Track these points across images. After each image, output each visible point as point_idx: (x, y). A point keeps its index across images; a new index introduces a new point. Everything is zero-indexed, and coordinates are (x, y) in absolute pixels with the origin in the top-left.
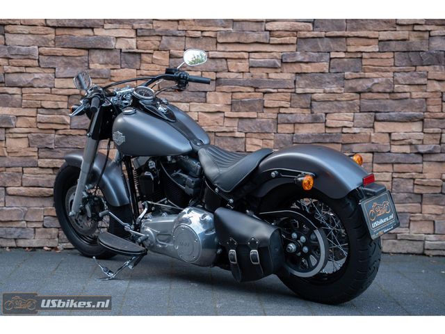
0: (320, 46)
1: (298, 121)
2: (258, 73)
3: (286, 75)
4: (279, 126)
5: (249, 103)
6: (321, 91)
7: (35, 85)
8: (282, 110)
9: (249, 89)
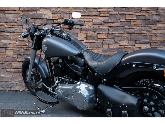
0: (117, 17)
1: (110, 43)
2: (96, 26)
3: (105, 27)
4: (103, 45)
5: (93, 37)
6: (118, 33)
7: (16, 32)
8: (104, 40)
9: (93, 32)
